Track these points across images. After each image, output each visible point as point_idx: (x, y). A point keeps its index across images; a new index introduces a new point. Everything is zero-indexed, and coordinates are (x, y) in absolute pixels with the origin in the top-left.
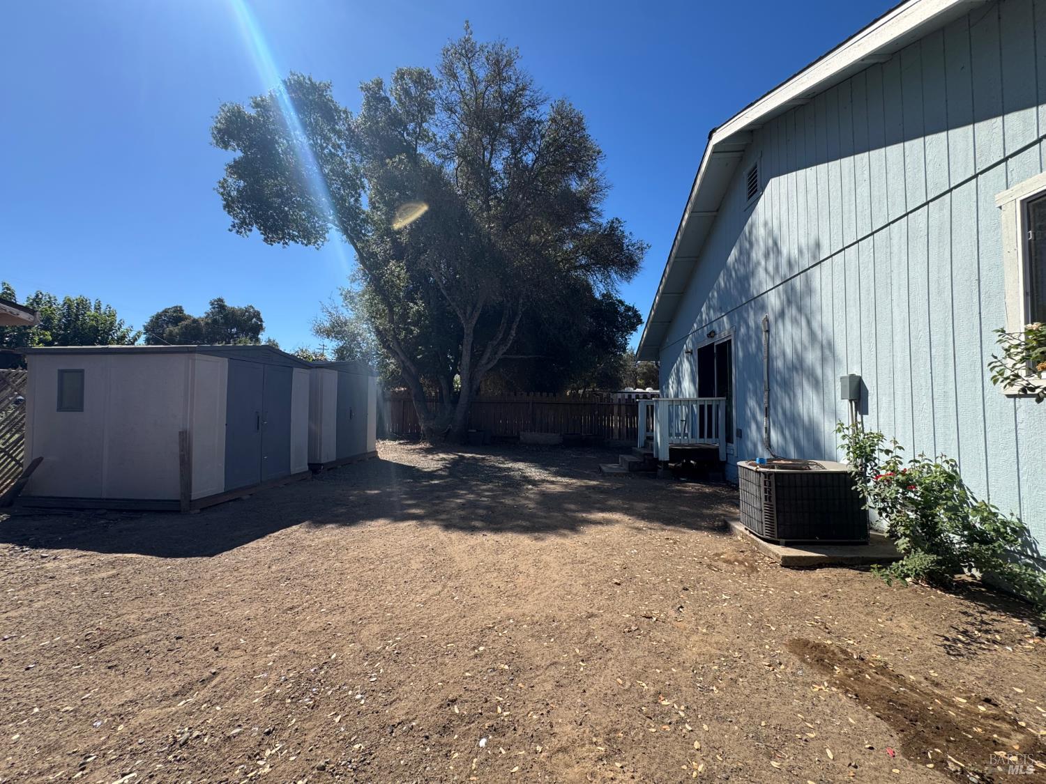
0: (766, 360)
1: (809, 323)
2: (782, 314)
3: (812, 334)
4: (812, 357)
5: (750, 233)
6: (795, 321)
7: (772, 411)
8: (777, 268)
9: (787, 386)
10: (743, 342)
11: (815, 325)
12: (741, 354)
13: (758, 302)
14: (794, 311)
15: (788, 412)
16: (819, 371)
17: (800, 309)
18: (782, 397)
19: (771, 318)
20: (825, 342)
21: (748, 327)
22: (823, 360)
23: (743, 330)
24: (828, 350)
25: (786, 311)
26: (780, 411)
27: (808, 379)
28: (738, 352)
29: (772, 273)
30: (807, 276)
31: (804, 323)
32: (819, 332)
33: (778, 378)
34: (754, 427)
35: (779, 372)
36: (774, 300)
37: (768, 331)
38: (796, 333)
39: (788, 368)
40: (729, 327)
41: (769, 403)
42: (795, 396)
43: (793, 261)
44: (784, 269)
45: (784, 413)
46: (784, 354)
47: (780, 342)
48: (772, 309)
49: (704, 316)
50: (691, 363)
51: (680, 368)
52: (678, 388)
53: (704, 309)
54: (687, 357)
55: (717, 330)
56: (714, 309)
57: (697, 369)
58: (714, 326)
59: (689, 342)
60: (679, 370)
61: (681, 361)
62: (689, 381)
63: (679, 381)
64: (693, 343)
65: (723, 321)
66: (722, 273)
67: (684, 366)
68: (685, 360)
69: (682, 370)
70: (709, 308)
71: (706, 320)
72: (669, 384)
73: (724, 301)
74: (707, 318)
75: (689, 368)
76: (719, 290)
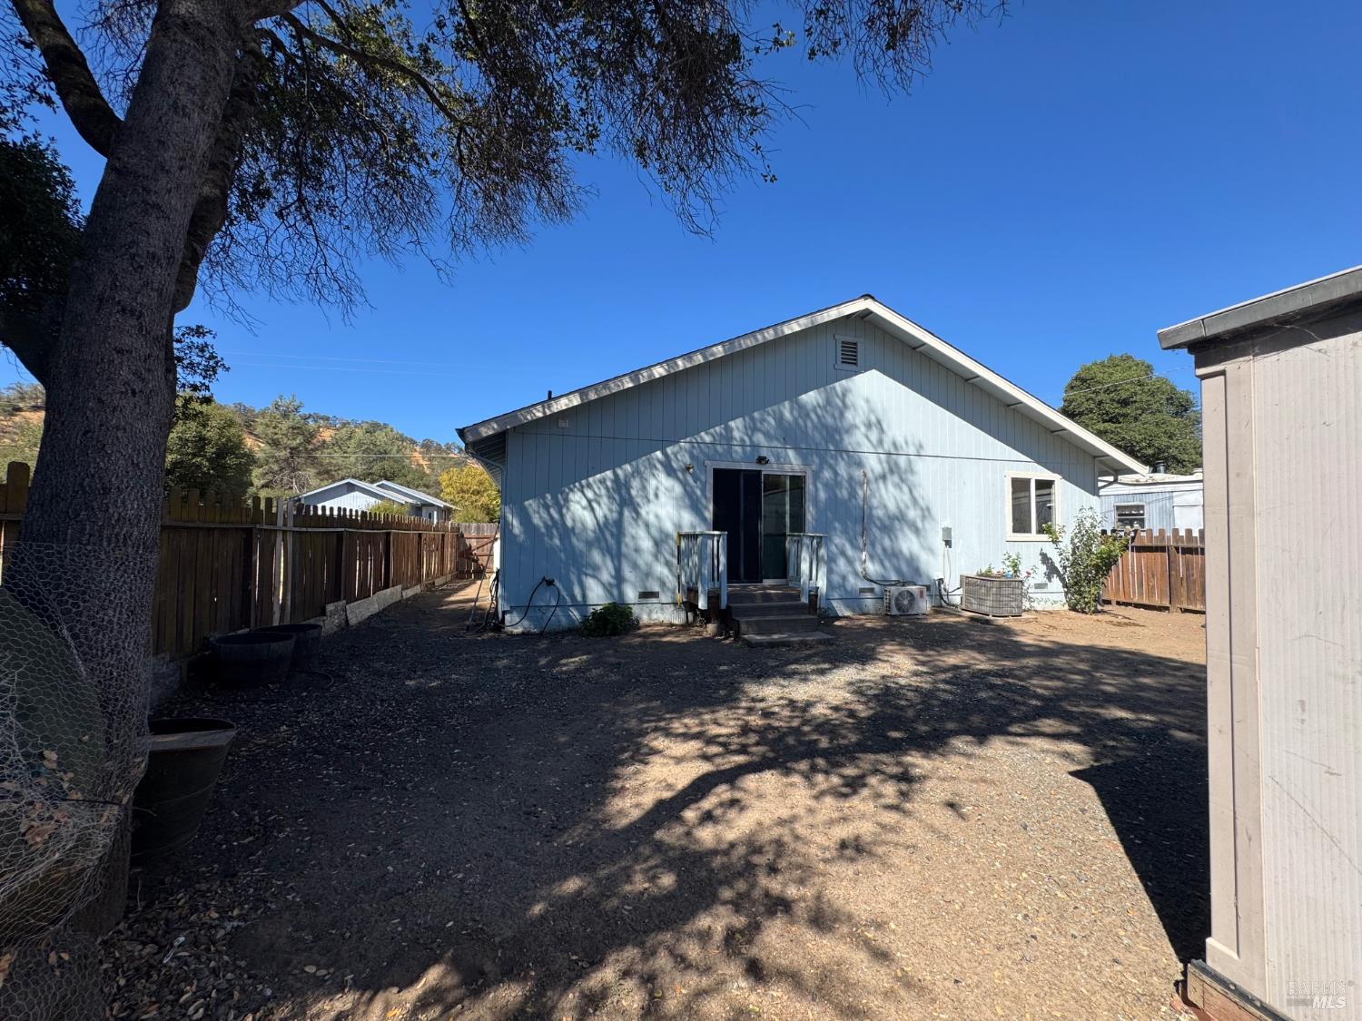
0: (864, 508)
1: (911, 491)
2: (884, 477)
5: (843, 394)
7: (869, 547)
8: (881, 442)
10: (826, 485)
11: (916, 494)
12: (822, 495)
13: (856, 460)
14: (896, 479)
15: (889, 551)
16: (919, 524)
17: (903, 480)
18: (883, 538)
19: (870, 475)
20: (925, 507)
21: (836, 473)
22: (924, 517)
23: (827, 474)
24: (926, 513)
25: (888, 476)
26: (879, 548)
27: (910, 527)
28: (816, 493)
29: (874, 442)
30: (910, 460)
31: (906, 490)
34: (842, 562)
35: (878, 519)
36: (874, 463)
37: (866, 485)
38: (900, 495)
39: (889, 518)
40: (800, 463)
41: (866, 541)
44: (887, 445)
45: (884, 550)
47: (882, 497)
48: (873, 470)
49: (736, 434)
50: (684, 484)
51: (635, 483)
52: (621, 514)
53: (737, 425)
54: (670, 472)
55: (772, 459)
56: (766, 435)
57: (710, 494)
58: (764, 453)
59: (680, 452)
60: (628, 487)
61: (637, 472)
62: (679, 507)
63: (624, 499)
64: (692, 456)
65: (787, 454)
66: (787, 404)
67: (653, 483)
68: (662, 477)
69: (644, 488)
70: (752, 429)
71: (743, 440)
72: (567, 500)
73: (790, 435)
74: (746, 438)
75: (678, 489)
76: (780, 419)
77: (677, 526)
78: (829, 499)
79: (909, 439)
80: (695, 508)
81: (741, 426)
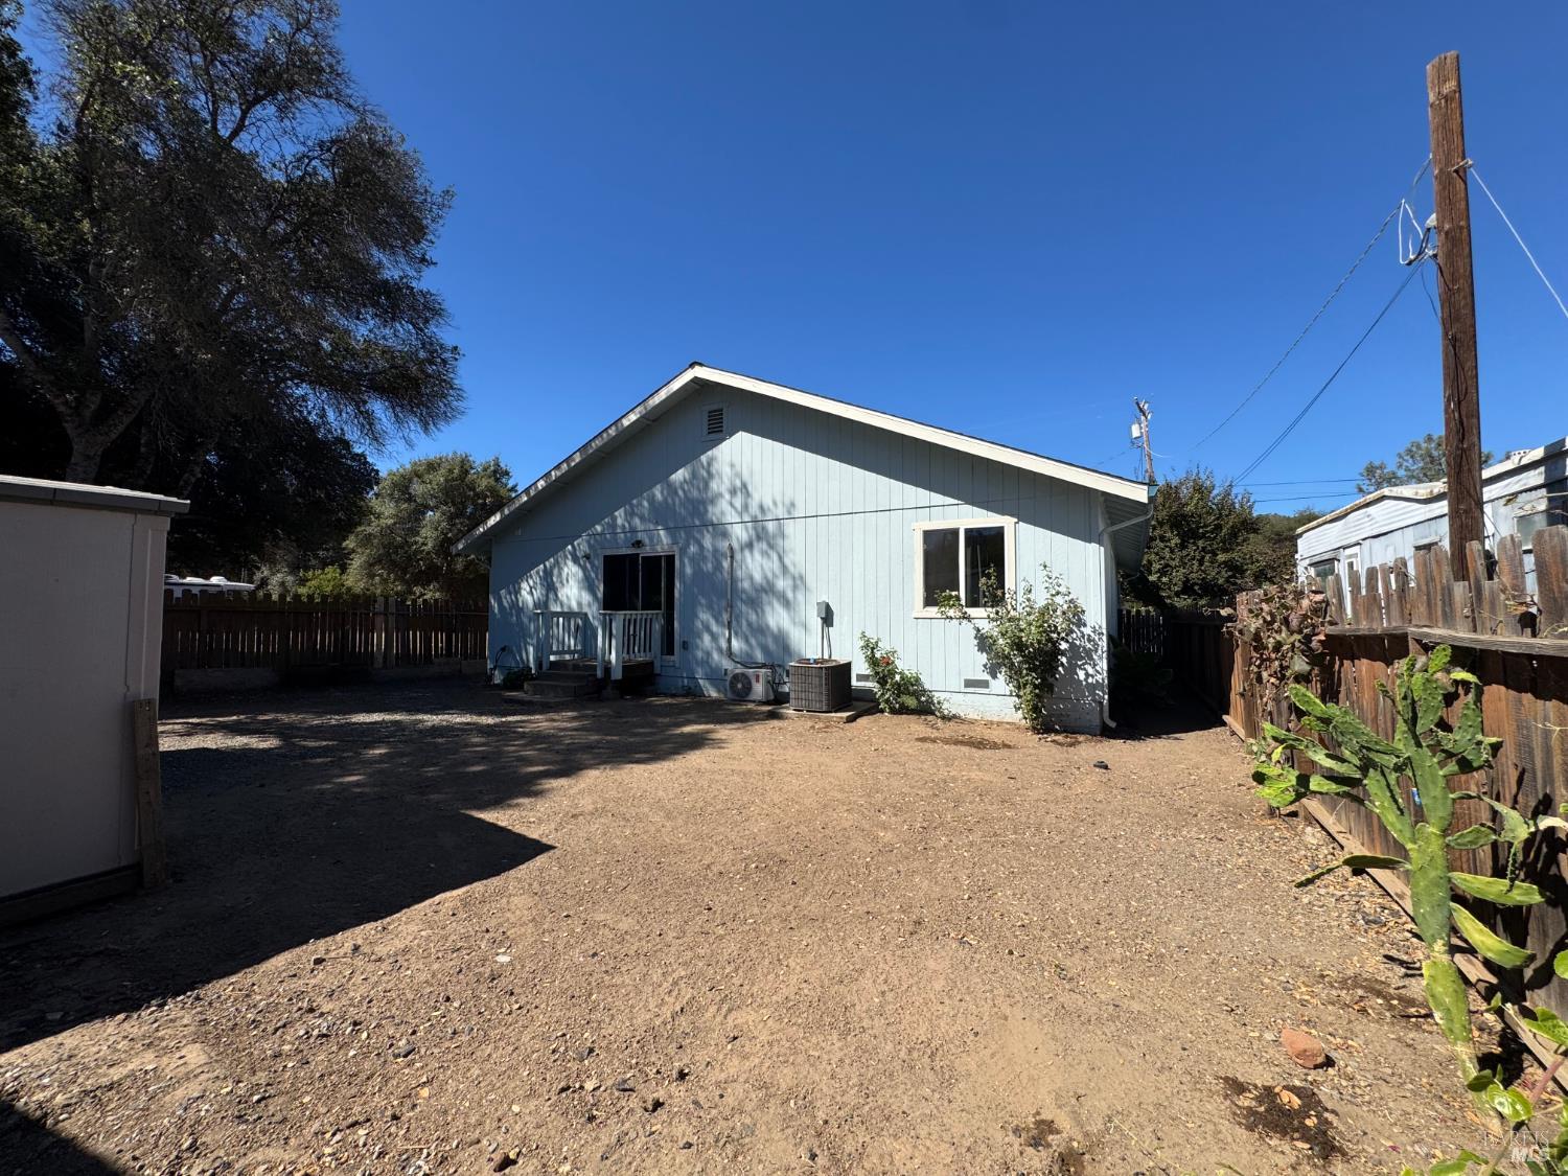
0: (729, 582)
1: (781, 558)
2: (750, 545)
3: (784, 569)
4: (782, 584)
5: (709, 464)
6: (764, 554)
7: (734, 623)
8: (746, 507)
9: (755, 603)
10: (692, 560)
11: (787, 561)
12: (689, 570)
13: (721, 531)
14: (764, 546)
15: (755, 625)
16: (790, 595)
17: (771, 546)
18: (748, 613)
19: (736, 546)
20: (797, 575)
21: (701, 547)
22: (795, 588)
23: (693, 549)
24: (799, 582)
25: (755, 544)
26: (744, 623)
27: (779, 600)
28: (685, 568)
29: (739, 509)
30: (780, 524)
31: (775, 557)
32: (791, 568)
33: (744, 596)
34: (707, 638)
35: (744, 591)
36: (739, 533)
37: (732, 557)
38: (767, 565)
39: (756, 590)
40: (670, 542)
41: (731, 617)
42: (763, 611)
43: (765, 507)
44: (754, 509)
45: (750, 625)
46: (751, 578)
47: (747, 568)
48: (738, 539)
49: (619, 521)
50: (584, 569)
51: (556, 572)
52: (547, 596)
53: (620, 514)
54: (576, 560)
55: (647, 541)
56: (642, 518)
57: (601, 576)
58: (640, 536)
59: (582, 545)
60: (551, 575)
61: (557, 563)
62: (580, 589)
63: (550, 587)
64: (590, 546)
65: (659, 534)
66: (658, 487)
67: (566, 569)
68: (570, 563)
69: (560, 574)
70: (631, 514)
71: (624, 526)
72: (520, 588)
73: (661, 514)
74: (627, 525)
75: (581, 574)
76: (652, 501)
77: (580, 604)
78: (695, 573)
79: (779, 499)
80: (591, 589)
81: (623, 514)
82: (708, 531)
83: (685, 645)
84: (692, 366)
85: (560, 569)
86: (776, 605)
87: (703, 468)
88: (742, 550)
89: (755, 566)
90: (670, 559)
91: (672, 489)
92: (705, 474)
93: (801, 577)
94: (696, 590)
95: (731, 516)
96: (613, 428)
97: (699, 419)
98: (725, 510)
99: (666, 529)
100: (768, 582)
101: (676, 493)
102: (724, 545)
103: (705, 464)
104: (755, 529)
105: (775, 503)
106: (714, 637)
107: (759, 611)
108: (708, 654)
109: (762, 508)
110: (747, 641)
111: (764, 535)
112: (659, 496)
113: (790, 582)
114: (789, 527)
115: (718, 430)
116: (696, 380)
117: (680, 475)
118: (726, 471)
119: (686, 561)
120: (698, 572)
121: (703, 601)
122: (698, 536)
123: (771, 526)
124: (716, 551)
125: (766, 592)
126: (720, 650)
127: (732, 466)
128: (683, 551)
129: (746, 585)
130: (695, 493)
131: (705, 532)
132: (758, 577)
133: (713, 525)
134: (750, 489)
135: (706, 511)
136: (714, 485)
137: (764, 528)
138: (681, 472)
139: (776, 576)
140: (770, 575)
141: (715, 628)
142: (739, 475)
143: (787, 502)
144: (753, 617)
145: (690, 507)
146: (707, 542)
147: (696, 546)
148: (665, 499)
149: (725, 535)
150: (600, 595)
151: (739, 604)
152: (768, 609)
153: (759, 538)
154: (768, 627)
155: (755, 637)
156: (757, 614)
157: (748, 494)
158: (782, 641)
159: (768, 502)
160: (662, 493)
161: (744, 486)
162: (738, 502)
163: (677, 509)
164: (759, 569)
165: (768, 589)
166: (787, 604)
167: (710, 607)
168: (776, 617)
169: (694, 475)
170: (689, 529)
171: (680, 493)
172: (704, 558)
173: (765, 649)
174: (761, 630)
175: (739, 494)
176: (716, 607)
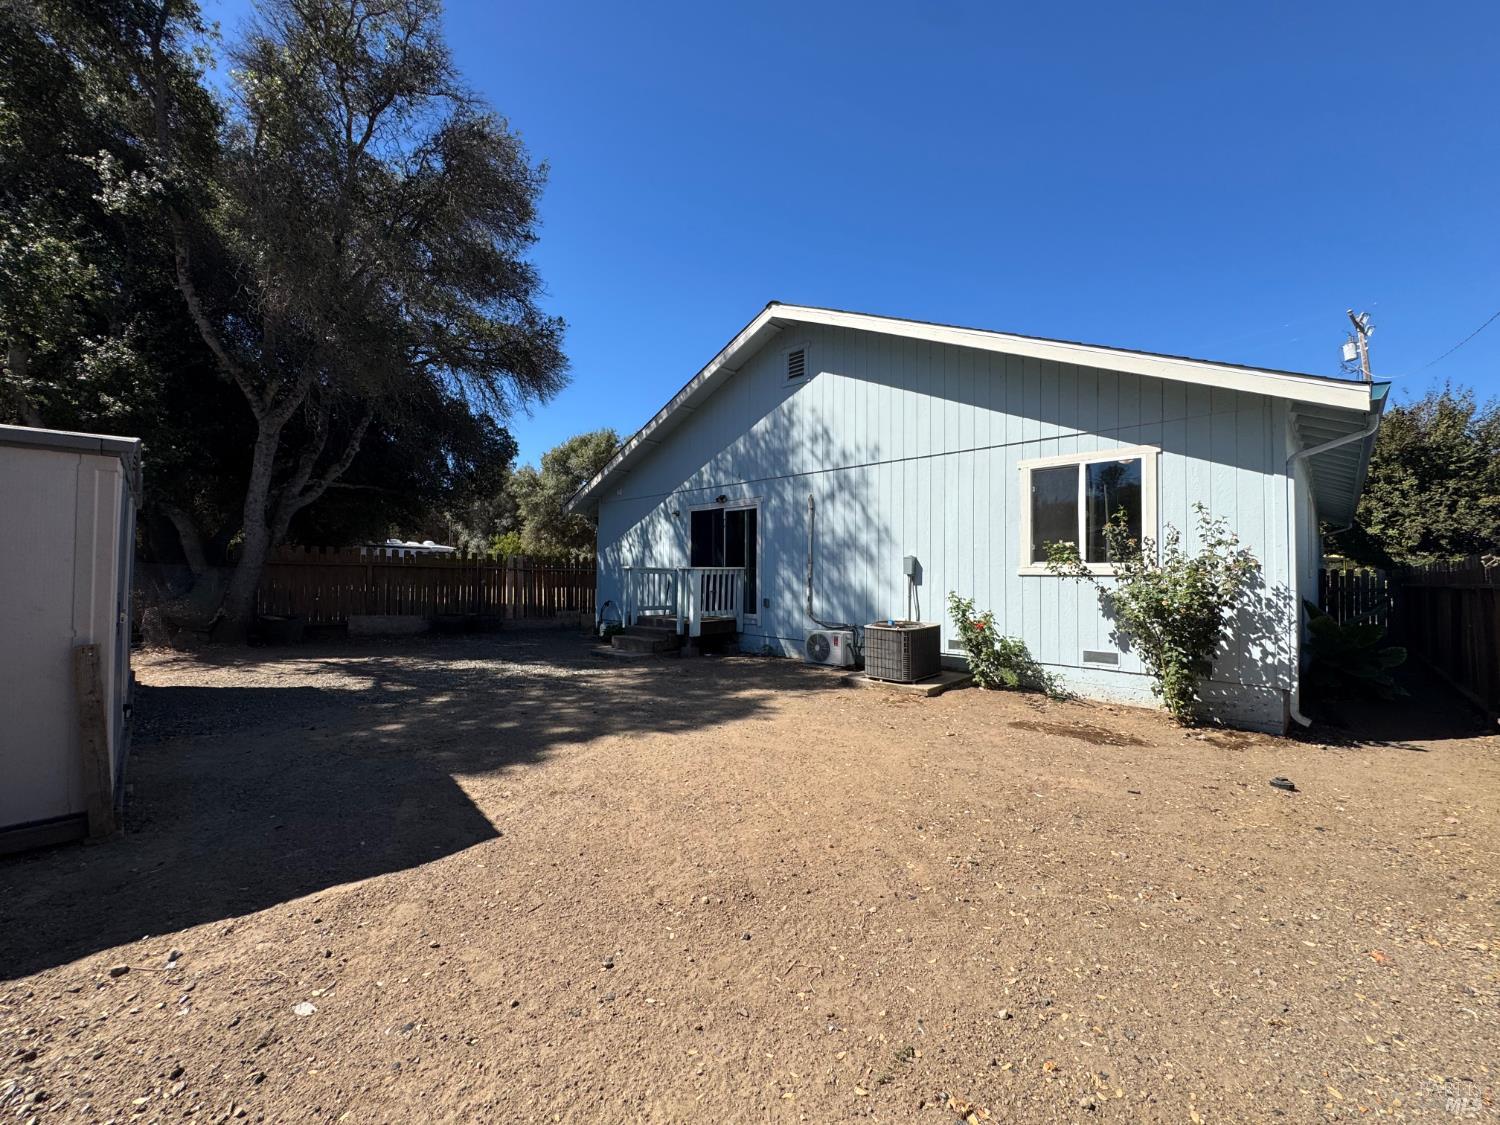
0: (810, 536)
1: (864, 509)
2: (832, 496)
3: (868, 520)
4: (865, 538)
5: (790, 411)
6: (847, 505)
7: (815, 581)
8: (827, 454)
9: (836, 559)
10: (773, 514)
11: (871, 512)
12: (770, 525)
13: (801, 481)
14: (846, 496)
15: (837, 584)
16: (874, 550)
17: (854, 496)
18: (829, 569)
19: (817, 497)
20: (881, 528)
21: (783, 500)
22: (879, 541)
23: (774, 502)
24: (884, 535)
25: (837, 494)
26: (826, 582)
27: (862, 555)
28: (767, 523)
29: (820, 457)
30: (863, 470)
31: (858, 508)
32: (875, 519)
33: (825, 552)
34: (788, 596)
35: (825, 546)
36: (821, 483)
37: (813, 509)
38: (850, 516)
39: (838, 545)
40: (752, 496)
41: (812, 574)
42: (845, 568)
43: (848, 453)
44: (836, 457)
45: (831, 582)
46: (833, 532)
47: (828, 520)
48: (819, 491)
49: (706, 477)
50: (674, 526)
51: (650, 529)
52: (643, 554)
53: (705, 469)
54: (667, 518)
55: (731, 496)
56: (726, 472)
57: (689, 533)
58: (725, 491)
59: (673, 502)
60: (647, 531)
61: (652, 520)
62: (671, 546)
63: (646, 545)
64: (680, 503)
65: (742, 489)
66: (741, 439)
67: (659, 527)
68: (663, 521)
69: (654, 532)
70: (716, 469)
71: (709, 481)
72: (621, 546)
73: (744, 468)
74: (712, 480)
75: (672, 531)
76: (735, 454)
77: (671, 562)
78: (776, 529)
79: (862, 443)
80: (681, 546)
81: (709, 471)
82: (789, 483)
83: (766, 603)
84: (769, 306)
85: (654, 527)
86: (859, 560)
87: (784, 415)
88: (823, 501)
89: (837, 519)
90: (753, 513)
91: (754, 441)
92: (786, 422)
93: (887, 530)
94: (777, 546)
95: (812, 466)
96: (696, 381)
97: (781, 364)
98: (806, 460)
99: (748, 483)
100: (851, 535)
101: (758, 444)
102: (804, 497)
103: (786, 411)
104: (838, 478)
105: (858, 449)
106: (795, 596)
107: (841, 567)
108: (789, 613)
109: (844, 455)
110: (828, 600)
111: (846, 485)
112: (742, 448)
113: (874, 535)
114: (874, 473)
115: (798, 373)
116: (774, 321)
117: (762, 425)
118: (808, 417)
119: (768, 515)
120: (780, 528)
121: (785, 557)
122: (780, 488)
123: (853, 474)
124: (796, 503)
125: (849, 547)
126: (801, 610)
127: (813, 411)
128: (765, 504)
129: (827, 539)
130: (776, 443)
131: (786, 484)
132: (840, 530)
133: (794, 476)
134: (831, 434)
135: (787, 461)
136: (795, 433)
137: (846, 477)
138: (762, 421)
139: (859, 529)
140: (852, 528)
141: (796, 586)
142: (820, 420)
143: (871, 446)
144: (835, 575)
145: (772, 458)
146: (788, 495)
147: (778, 499)
148: (748, 452)
149: (806, 486)
150: (689, 552)
151: (820, 560)
152: (850, 566)
153: (841, 487)
154: (850, 585)
155: (837, 597)
156: (840, 572)
157: (829, 441)
158: (865, 601)
159: (850, 448)
160: (745, 445)
161: (826, 431)
162: (819, 450)
163: (759, 461)
164: (842, 522)
165: (850, 543)
166: (870, 559)
167: (791, 564)
168: (859, 575)
169: (775, 424)
170: (769, 481)
171: (762, 444)
172: (785, 512)
173: (847, 609)
174: (843, 589)
175: (820, 440)
176: (797, 564)
